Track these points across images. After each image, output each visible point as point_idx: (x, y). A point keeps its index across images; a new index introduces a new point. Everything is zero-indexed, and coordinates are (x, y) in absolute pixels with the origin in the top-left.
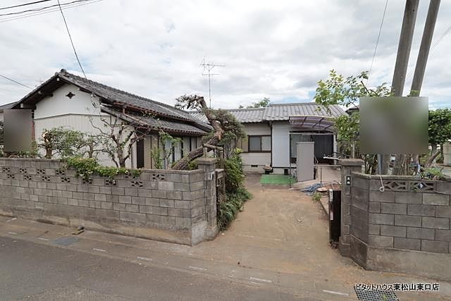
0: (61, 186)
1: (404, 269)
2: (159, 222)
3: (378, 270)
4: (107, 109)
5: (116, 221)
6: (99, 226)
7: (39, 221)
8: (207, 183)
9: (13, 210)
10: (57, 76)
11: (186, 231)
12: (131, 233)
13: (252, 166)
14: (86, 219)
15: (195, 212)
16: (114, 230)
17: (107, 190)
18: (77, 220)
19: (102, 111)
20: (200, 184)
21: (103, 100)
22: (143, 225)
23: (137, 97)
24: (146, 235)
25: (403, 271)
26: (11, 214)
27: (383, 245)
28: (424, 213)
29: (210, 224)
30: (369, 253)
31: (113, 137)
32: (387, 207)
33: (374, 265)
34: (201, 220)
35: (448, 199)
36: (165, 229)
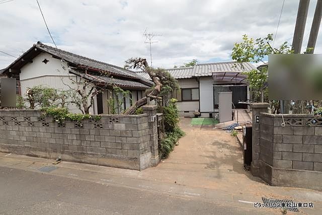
0: (43, 129)
1: (300, 184)
2: (116, 154)
3: (280, 185)
4: (73, 71)
5: (84, 154)
6: (71, 158)
7: (28, 155)
8: (150, 124)
9: (9, 148)
10: (35, 47)
11: (136, 160)
12: (96, 163)
13: (185, 112)
14: (62, 153)
15: (142, 146)
16: (83, 161)
17: (76, 131)
18: (55, 154)
19: (70, 72)
20: (145, 125)
21: (70, 64)
22: (104, 156)
23: (96, 61)
24: (106, 163)
25: (300, 186)
26: (7, 151)
27: (284, 167)
28: (316, 142)
29: (153, 154)
30: (274, 173)
31: (79, 92)
32: (287, 139)
33: (278, 182)
34: (146, 151)
36: (120, 159)
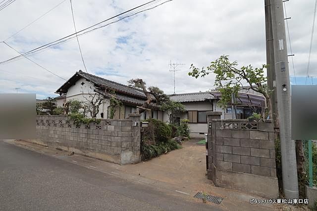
0: (67, 129)
1: (240, 187)
2: (106, 150)
4: (97, 90)
5: (88, 149)
6: (80, 152)
7: (57, 149)
8: (133, 127)
9: (48, 143)
10: (77, 73)
11: (118, 155)
12: (94, 157)
13: (200, 133)
14: (75, 148)
15: (124, 145)
16: (87, 155)
17: (85, 131)
18: (72, 148)
19: (95, 91)
20: (129, 128)
21: (96, 85)
22: (100, 152)
24: (100, 158)
26: (46, 145)
27: (225, 168)
28: (252, 146)
30: (217, 173)
31: (92, 102)
32: (227, 141)
33: (220, 182)
34: (128, 150)
35: (268, 136)
36: (109, 154)
